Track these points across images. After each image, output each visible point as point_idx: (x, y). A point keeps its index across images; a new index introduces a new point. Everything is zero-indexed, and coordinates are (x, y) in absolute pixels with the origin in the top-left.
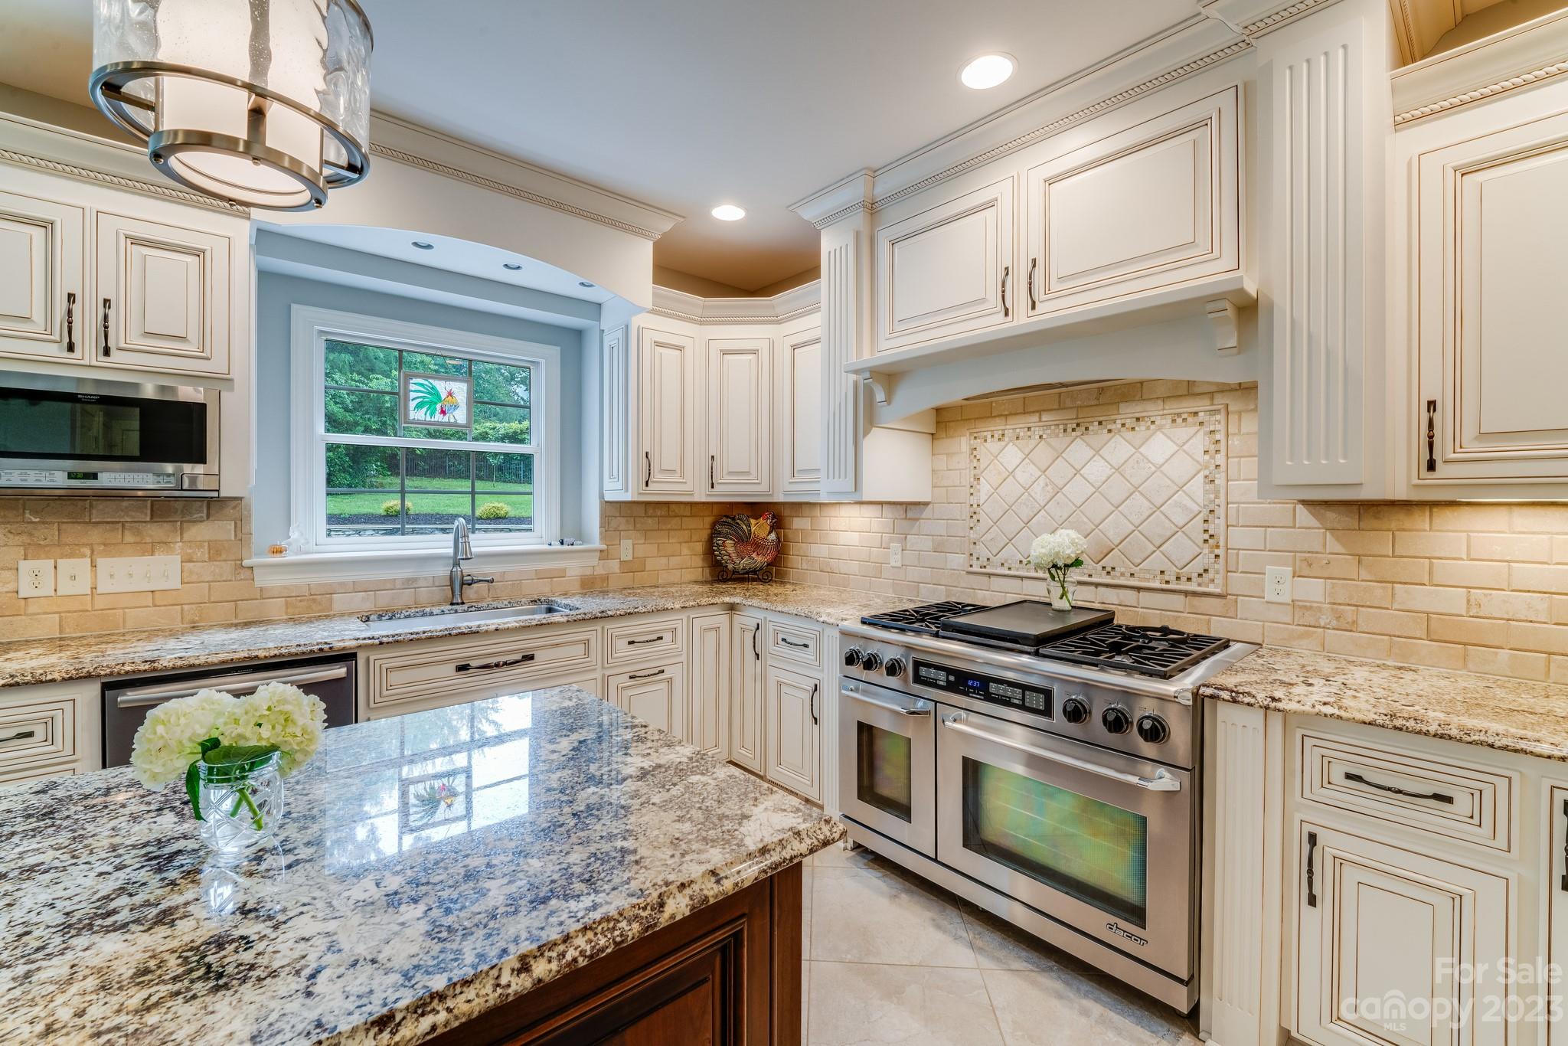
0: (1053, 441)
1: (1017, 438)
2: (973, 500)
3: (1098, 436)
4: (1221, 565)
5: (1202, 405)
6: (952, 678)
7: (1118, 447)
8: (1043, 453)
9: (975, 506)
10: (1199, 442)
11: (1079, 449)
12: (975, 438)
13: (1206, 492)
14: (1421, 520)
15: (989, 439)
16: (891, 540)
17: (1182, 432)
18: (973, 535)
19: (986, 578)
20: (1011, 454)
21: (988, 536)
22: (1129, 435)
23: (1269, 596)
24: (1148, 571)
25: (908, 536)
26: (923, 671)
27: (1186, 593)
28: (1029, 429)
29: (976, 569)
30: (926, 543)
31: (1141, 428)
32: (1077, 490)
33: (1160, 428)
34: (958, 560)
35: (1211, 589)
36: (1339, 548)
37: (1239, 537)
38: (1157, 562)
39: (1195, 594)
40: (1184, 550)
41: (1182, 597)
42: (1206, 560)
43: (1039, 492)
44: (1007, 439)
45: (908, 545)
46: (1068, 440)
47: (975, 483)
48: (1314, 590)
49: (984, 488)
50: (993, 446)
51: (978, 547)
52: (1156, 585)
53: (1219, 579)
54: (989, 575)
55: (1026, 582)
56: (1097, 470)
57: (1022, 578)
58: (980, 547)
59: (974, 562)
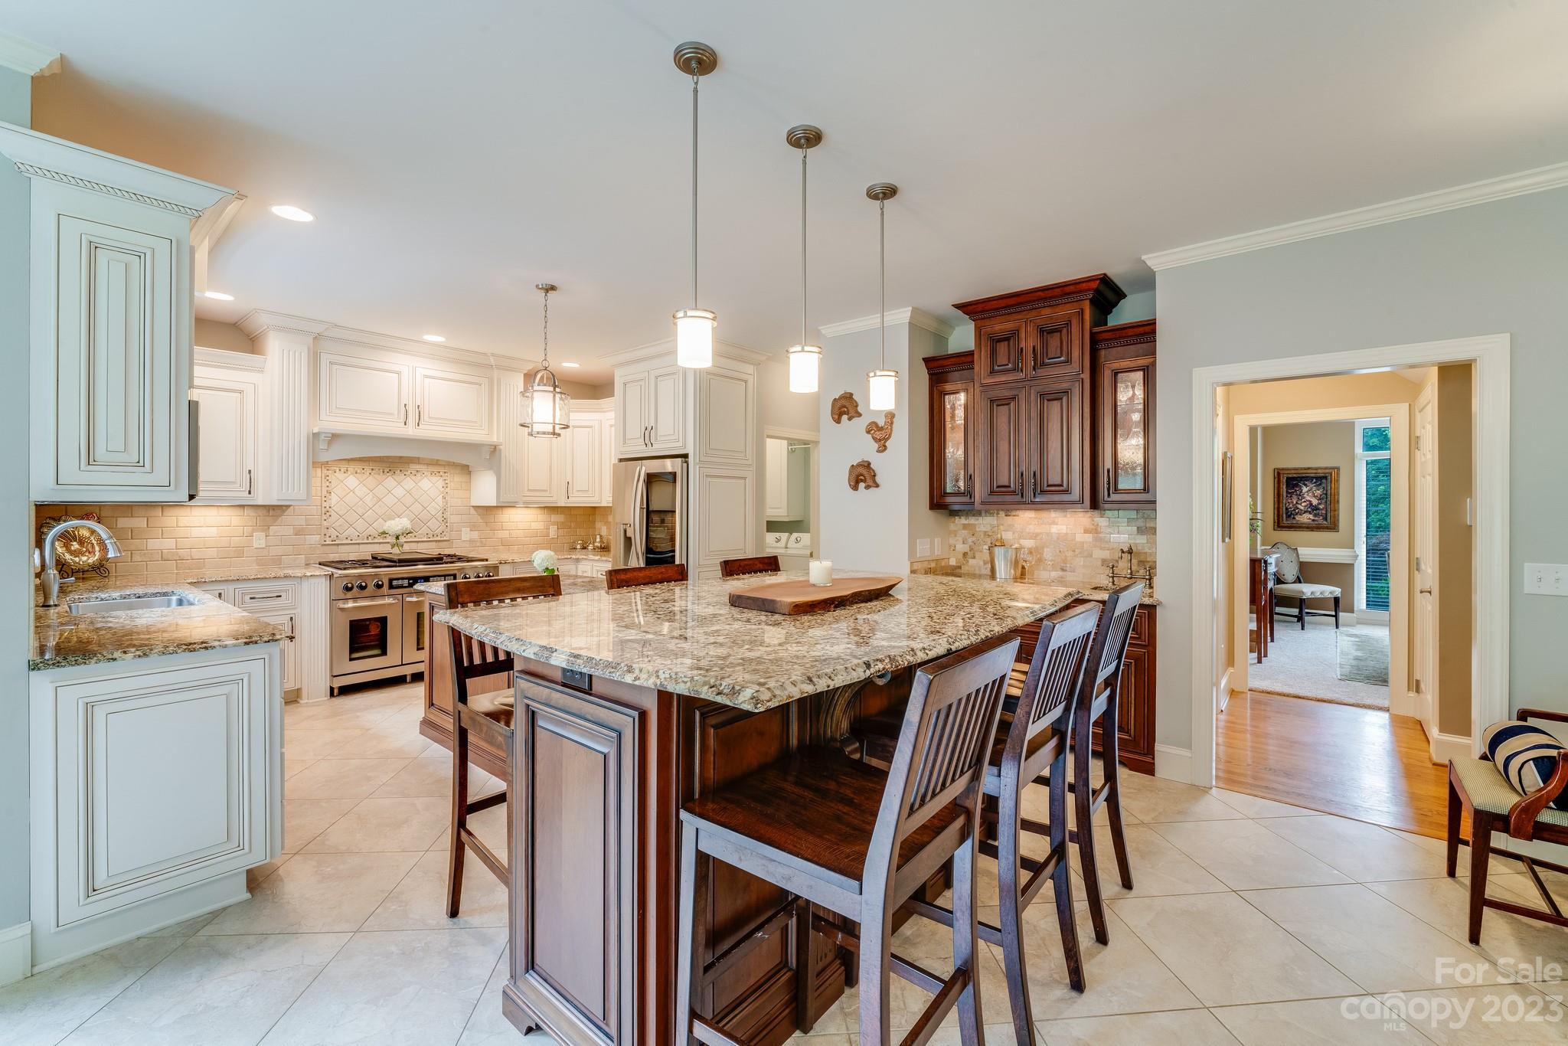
0: (376, 476)
1: (356, 473)
2: (324, 504)
3: (399, 476)
4: (448, 529)
5: (442, 470)
6: (411, 581)
7: (408, 483)
8: (371, 481)
9: (328, 507)
10: (440, 483)
11: (390, 481)
12: (328, 470)
13: (443, 502)
14: (500, 511)
15: (338, 471)
16: (253, 531)
17: (434, 479)
18: (325, 524)
19: (336, 547)
20: (352, 481)
21: (337, 524)
22: (414, 477)
23: (463, 539)
24: (422, 534)
25: (271, 527)
26: (395, 583)
27: (436, 541)
28: (363, 469)
29: (327, 542)
30: (290, 530)
31: (419, 475)
32: (389, 500)
33: (426, 476)
34: (314, 539)
35: (445, 538)
36: (481, 521)
37: (453, 519)
38: (425, 530)
39: (439, 541)
40: (434, 524)
41: (434, 543)
42: (443, 527)
43: (369, 500)
44: (349, 473)
45: (271, 534)
46: (385, 477)
47: (328, 495)
48: (475, 535)
49: (334, 498)
50: (340, 475)
51: (330, 530)
52: (425, 539)
53: (447, 535)
54: (338, 545)
55: (361, 546)
56: (399, 492)
57: (359, 544)
58: (331, 530)
59: (328, 539)
